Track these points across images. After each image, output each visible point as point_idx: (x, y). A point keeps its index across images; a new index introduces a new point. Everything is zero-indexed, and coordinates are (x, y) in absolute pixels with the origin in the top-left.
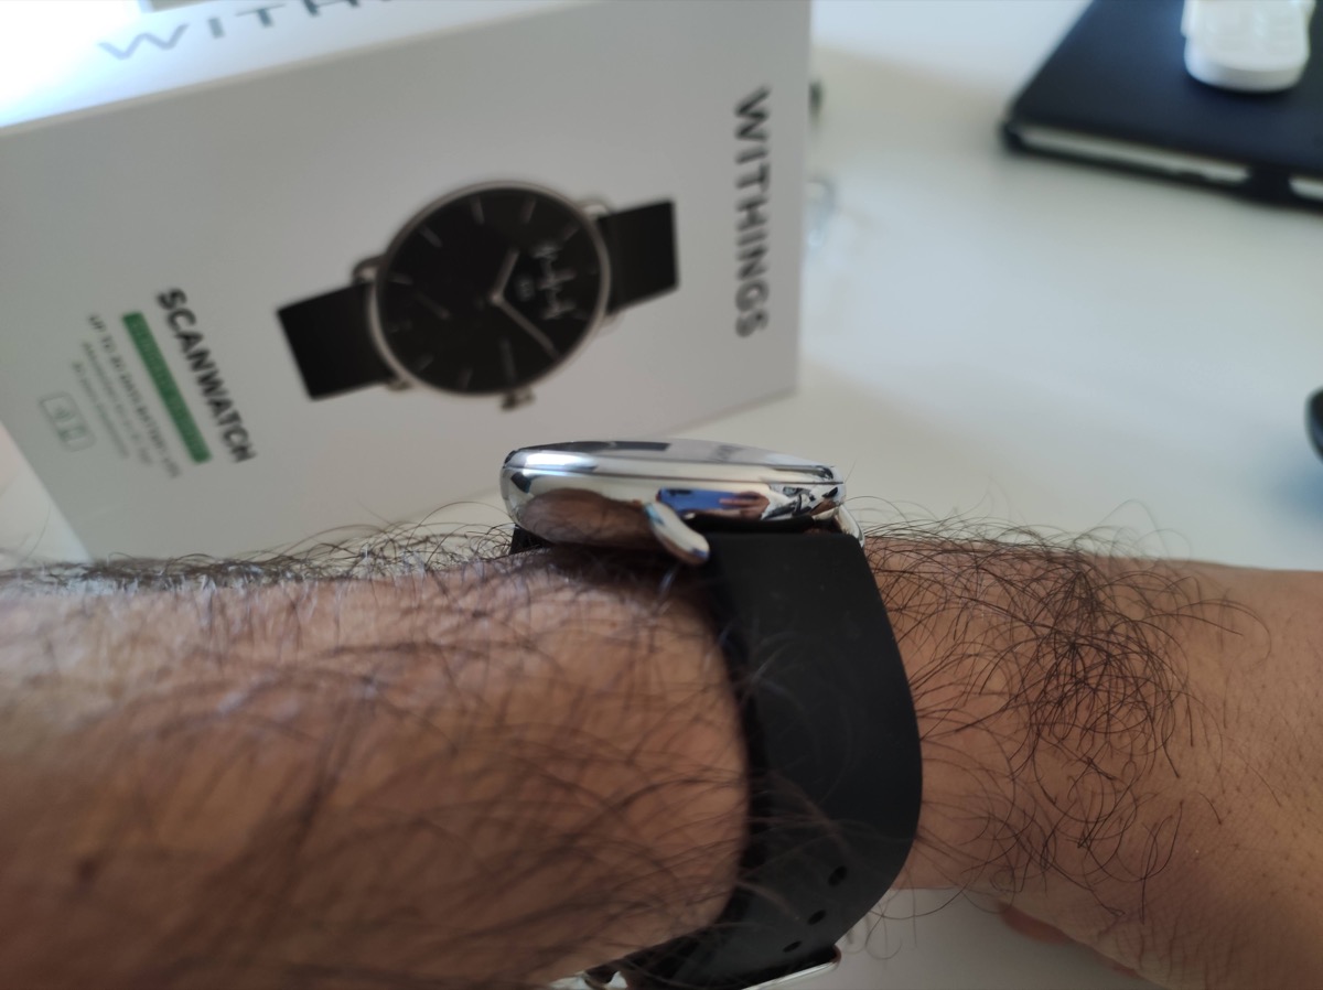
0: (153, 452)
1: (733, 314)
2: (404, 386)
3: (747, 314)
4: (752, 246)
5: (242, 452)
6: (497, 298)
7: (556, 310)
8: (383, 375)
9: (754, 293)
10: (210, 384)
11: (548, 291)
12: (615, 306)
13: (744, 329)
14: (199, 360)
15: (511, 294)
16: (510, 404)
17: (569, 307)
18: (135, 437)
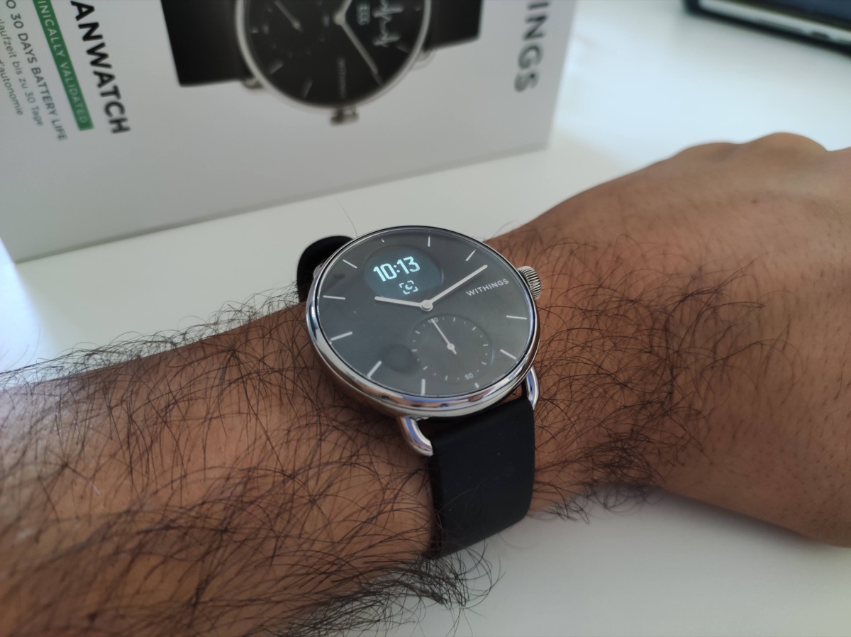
0: (44, 112)
1: (514, 70)
2: (258, 86)
3: (526, 72)
4: (538, 12)
5: (119, 126)
6: (340, 18)
7: (384, 39)
8: (242, 74)
9: (532, 54)
10: (98, 56)
11: (379, 19)
12: (429, 45)
13: (520, 85)
14: (91, 31)
15: (352, 16)
16: (339, 119)
17: (395, 38)
18: (30, 96)
